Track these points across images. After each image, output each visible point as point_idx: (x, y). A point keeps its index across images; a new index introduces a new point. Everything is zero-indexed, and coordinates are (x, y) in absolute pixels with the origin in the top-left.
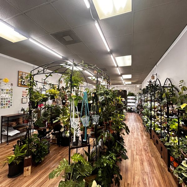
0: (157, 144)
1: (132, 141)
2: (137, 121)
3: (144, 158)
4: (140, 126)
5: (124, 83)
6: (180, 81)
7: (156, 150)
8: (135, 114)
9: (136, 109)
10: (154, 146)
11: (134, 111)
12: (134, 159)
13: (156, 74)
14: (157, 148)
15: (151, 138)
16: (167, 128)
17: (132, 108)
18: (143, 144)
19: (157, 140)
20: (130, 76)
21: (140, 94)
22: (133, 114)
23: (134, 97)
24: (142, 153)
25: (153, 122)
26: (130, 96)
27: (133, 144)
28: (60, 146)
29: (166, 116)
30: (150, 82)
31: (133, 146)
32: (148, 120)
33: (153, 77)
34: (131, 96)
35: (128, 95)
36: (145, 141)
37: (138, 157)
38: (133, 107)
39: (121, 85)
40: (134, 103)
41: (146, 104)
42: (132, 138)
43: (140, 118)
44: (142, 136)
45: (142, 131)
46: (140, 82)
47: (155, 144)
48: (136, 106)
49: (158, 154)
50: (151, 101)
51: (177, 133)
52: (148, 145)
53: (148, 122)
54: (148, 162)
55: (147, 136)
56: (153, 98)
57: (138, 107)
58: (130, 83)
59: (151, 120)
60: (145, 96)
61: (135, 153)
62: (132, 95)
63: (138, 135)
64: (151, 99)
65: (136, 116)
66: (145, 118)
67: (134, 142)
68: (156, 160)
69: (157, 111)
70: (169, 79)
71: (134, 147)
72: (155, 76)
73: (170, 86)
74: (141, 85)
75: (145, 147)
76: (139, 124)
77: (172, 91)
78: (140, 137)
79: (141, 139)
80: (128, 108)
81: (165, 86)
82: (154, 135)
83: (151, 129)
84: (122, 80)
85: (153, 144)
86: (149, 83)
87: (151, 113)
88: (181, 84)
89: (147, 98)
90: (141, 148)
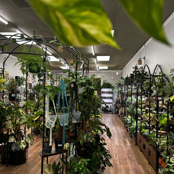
0: (145, 149)
1: (112, 149)
2: (116, 125)
3: (130, 167)
4: (122, 131)
5: (97, 67)
6: (171, 71)
7: (143, 157)
8: (112, 115)
9: (114, 108)
10: (141, 153)
11: (111, 111)
12: (117, 169)
13: (144, 58)
14: (143, 155)
15: (136, 144)
16: (156, 127)
17: (108, 107)
18: (127, 152)
19: (144, 144)
20: (107, 58)
21: (120, 85)
22: (109, 114)
23: (111, 90)
24: (127, 161)
25: (139, 123)
26: (105, 88)
27: (114, 153)
28: (9, 165)
29: (156, 112)
30: (136, 68)
31: (115, 155)
32: (132, 121)
33: (140, 62)
34: (107, 88)
35: (103, 86)
36: (130, 149)
37: (122, 166)
38: (109, 105)
39: (93, 71)
40: (111, 98)
41: (130, 99)
42: (112, 146)
43: (120, 120)
44: (125, 143)
45: (124, 137)
46: (120, 67)
47: (141, 151)
48: (114, 103)
49: (146, 161)
50: (137, 94)
51: (166, 129)
52: (133, 152)
53: (133, 124)
54: (134, 170)
55: (131, 142)
56: (140, 90)
57: (117, 105)
58: (106, 68)
59: (137, 120)
60: (128, 88)
61: (118, 163)
62: (108, 86)
63: (119, 141)
64: (137, 91)
65: (114, 118)
66: (128, 120)
67: (115, 151)
68: (143, 167)
69: (145, 107)
70: (160, 66)
71: (117, 157)
72: (143, 60)
73: (161, 75)
74: (121, 71)
75: (130, 155)
76: (120, 129)
77: (162, 82)
78: (122, 145)
79: (124, 147)
80: (103, 107)
81: (155, 74)
82: (140, 139)
83: (137, 132)
84: (96, 63)
85: (139, 151)
86: (134, 70)
87: (137, 111)
88: (171, 74)
89: (132, 91)
90: (125, 156)
